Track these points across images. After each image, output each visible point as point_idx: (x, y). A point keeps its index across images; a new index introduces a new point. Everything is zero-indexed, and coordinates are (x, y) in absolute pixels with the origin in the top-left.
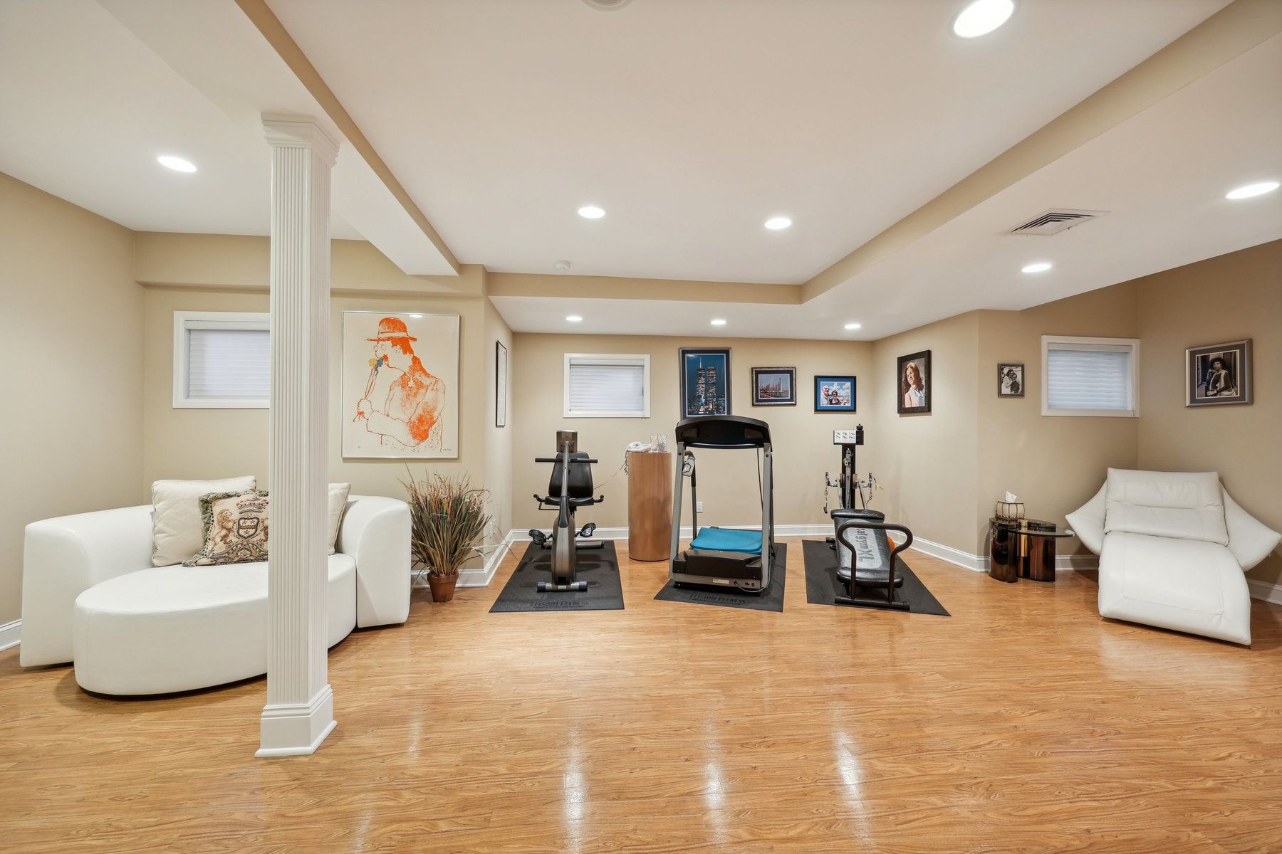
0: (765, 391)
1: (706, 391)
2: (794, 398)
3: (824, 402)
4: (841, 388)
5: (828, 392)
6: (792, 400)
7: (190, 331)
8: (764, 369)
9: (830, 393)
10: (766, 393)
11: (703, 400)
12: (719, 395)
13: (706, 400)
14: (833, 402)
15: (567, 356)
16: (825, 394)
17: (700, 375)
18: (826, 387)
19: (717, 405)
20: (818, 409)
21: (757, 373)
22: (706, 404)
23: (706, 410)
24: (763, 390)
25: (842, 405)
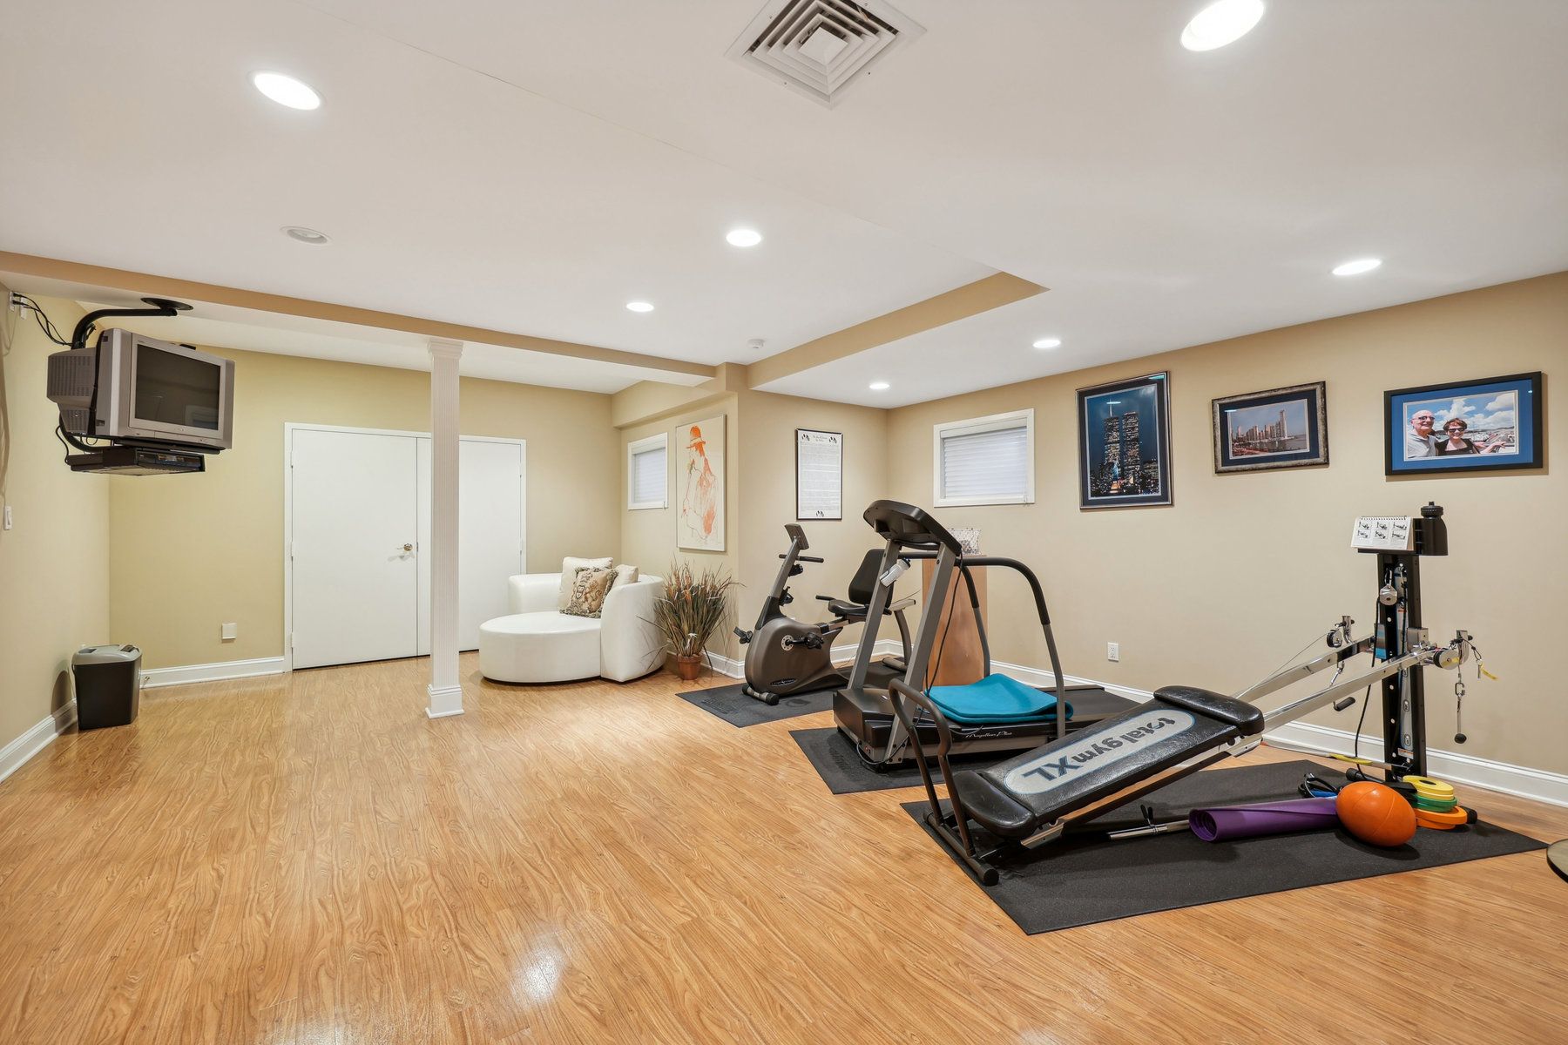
0: (1243, 442)
1: (1123, 454)
2: (1321, 451)
3: (1415, 449)
4: (1481, 410)
5: (1430, 424)
6: (1315, 453)
7: (635, 455)
8: (1238, 399)
9: (1438, 426)
10: (1247, 445)
11: (1117, 471)
12: (1146, 458)
13: (1123, 470)
14: (1451, 447)
15: (937, 428)
16: (1421, 432)
17: (1111, 429)
18: (1422, 413)
19: (1143, 477)
20: (1396, 467)
21: (1224, 407)
22: (1123, 476)
23: (1123, 487)
24: (1239, 440)
25: (1485, 453)
